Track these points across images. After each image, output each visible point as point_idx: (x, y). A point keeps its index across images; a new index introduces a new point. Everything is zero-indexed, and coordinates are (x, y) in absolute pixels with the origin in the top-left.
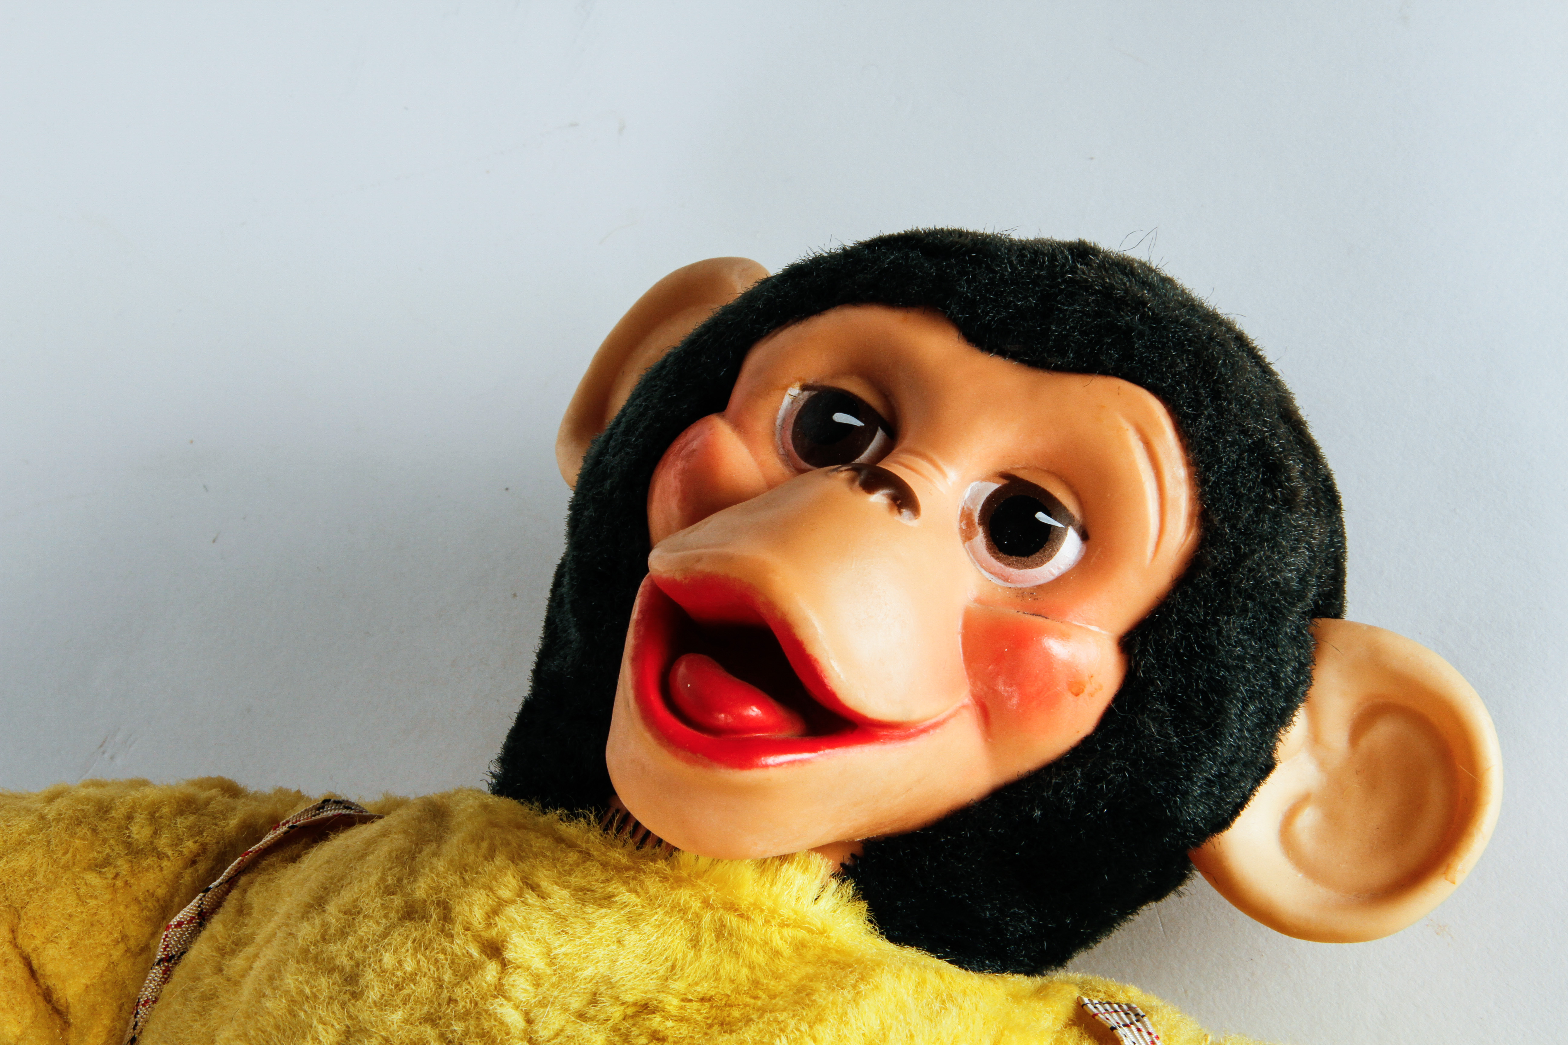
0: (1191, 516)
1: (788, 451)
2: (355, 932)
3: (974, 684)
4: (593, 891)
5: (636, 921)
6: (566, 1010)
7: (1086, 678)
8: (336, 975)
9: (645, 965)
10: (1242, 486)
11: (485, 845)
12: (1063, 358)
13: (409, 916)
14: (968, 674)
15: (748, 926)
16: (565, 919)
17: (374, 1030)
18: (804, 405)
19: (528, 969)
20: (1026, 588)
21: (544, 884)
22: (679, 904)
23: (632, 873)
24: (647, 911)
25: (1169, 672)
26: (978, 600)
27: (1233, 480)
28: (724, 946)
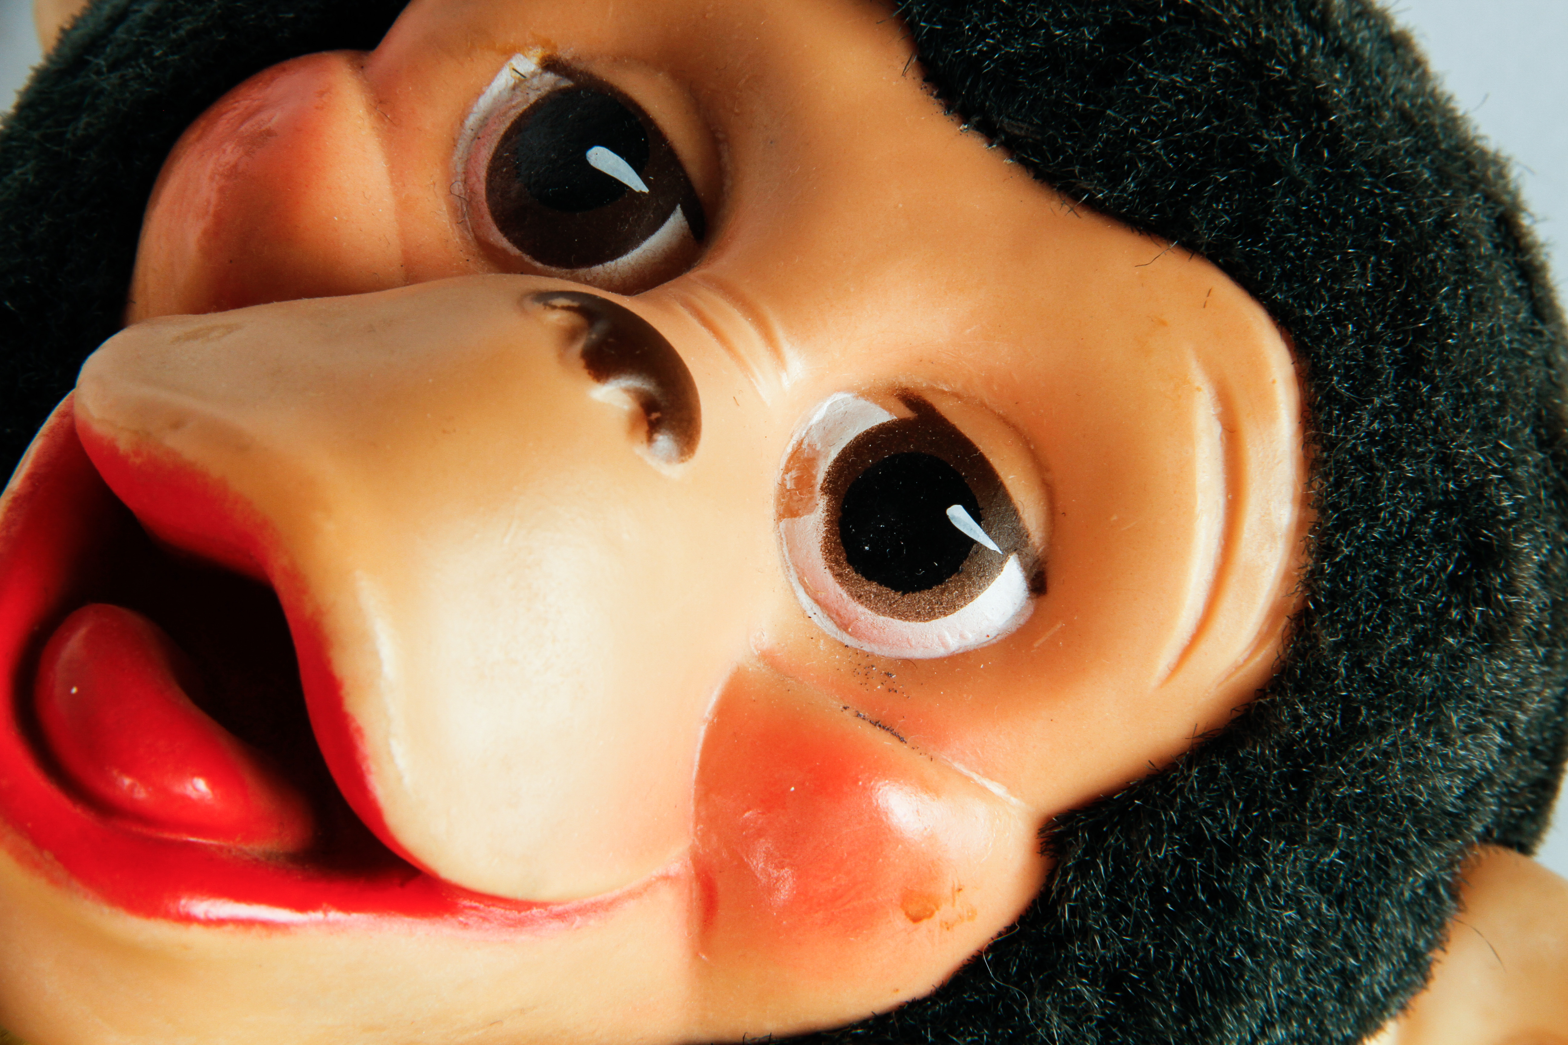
0: (1275, 613)
1: (473, 192)
7: (947, 891)
10: (1403, 581)
12: (1112, 190)
14: (697, 812)
18: (536, 103)
20: (879, 658)
25: (1127, 924)
26: (768, 658)
27: (1390, 562)
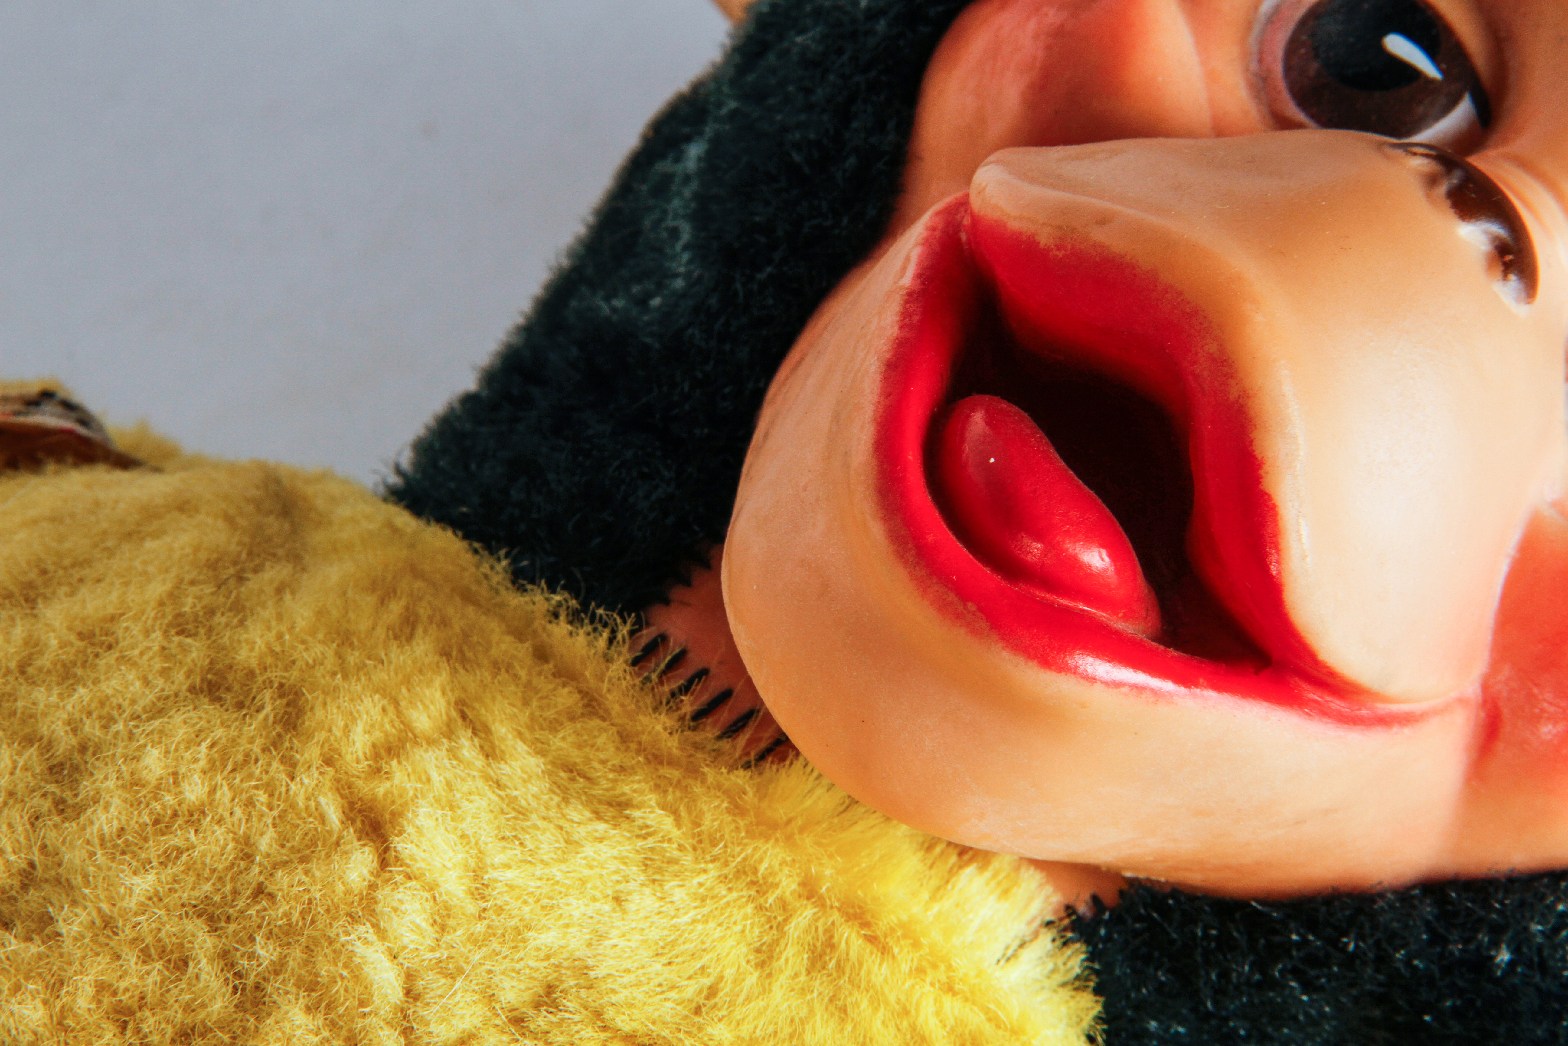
1: (1269, 71)
2: (96, 682)
3: (1495, 665)
4: (588, 779)
5: (660, 871)
6: (491, 998)
8: (33, 751)
9: (658, 967)
11: (396, 608)
13: (210, 691)
15: (880, 965)
16: (522, 813)
17: (87, 891)
19: (431, 887)
21: (502, 730)
22: (755, 871)
23: (675, 774)
24: (688, 859)
28: (820, 985)
